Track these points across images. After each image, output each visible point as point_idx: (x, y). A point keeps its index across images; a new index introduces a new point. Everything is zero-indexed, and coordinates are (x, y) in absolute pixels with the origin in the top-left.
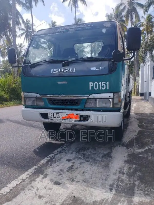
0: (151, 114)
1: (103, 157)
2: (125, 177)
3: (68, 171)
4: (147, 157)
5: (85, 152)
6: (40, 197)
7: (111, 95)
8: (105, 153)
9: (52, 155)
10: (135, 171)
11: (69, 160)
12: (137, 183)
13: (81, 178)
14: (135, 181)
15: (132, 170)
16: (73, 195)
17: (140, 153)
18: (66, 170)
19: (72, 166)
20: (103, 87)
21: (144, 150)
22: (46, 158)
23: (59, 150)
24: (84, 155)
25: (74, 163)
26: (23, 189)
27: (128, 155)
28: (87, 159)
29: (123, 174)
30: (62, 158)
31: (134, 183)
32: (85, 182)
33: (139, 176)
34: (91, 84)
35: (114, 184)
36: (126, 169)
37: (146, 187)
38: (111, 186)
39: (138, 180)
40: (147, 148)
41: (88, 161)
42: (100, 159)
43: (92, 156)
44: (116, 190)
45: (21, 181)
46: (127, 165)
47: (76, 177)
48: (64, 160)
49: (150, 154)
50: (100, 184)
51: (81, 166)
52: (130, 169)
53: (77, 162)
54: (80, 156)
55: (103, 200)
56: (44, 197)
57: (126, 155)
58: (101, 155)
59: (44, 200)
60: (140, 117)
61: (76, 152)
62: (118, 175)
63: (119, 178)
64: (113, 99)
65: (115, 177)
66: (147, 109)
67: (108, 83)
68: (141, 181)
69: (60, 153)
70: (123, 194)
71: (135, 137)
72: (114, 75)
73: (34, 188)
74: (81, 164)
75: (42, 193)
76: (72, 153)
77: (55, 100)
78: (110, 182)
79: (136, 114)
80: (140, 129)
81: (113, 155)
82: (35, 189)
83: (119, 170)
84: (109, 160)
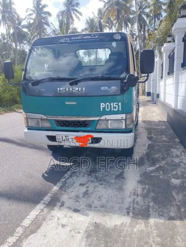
0: (160, 121)
1: (116, 178)
2: (139, 199)
3: (84, 197)
4: (159, 176)
5: (97, 174)
6: (63, 226)
7: (124, 116)
8: (118, 173)
9: (64, 180)
10: (149, 192)
11: (82, 185)
12: (151, 204)
13: (99, 203)
14: (149, 202)
15: (145, 191)
16: (94, 221)
17: (151, 172)
18: (81, 195)
19: (87, 191)
20: (115, 108)
21: (155, 167)
22: (58, 184)
23: (69, 173)
24: (97, 178)
25: (87, 187)
26: (44, 220)
27: (140, 174)
28: (100, 182)
29: (137, 195)
30: (74, 182)
31: (148, 205)
32: (102, 207)
33: (153, 197)
34: (102, 105)
35: (130, 207)
36: (139, 191)
37: (160, 208)
38: (128, 209)
39: (152, 201)
40: (158, 166)
41: (102, 184)
42: (113, 181)
43: (105, 178)
44: (133, 213)
45: (40, 211)
46: (140, 186)
47: (93, 202)
48: (77, 184)
49: (161, 172)
50: (117, 208)
51: (96, 190)
52: (143, 189)
53: (91, 186)
54: (93, 179)
55: (122, 224)
56: (67, 226)
57: (138, 175)
58: (114, 176)
59: (68, 228)
60: (149, 126)
61: (88, 175)
62: (133, 197)
63: (134, 200)
64: (125, 120)
65: (130, 200)
66: (155, 115)
67: (120, 104)
68: (155, 202)
69: (71, 176)
70: (140, 217)
71: (145, 152)
72: (126, 95)
73: (54, 218)
74: (95, 187)
75: (64, 221)
76: (83, 176)
77: (63, 121)
78: (127, 205)
79: (144, 122)
80: (150, 143)
81: (125, 175)
82: (56, 219)
83: (133, 191)
84: (123, 182)
